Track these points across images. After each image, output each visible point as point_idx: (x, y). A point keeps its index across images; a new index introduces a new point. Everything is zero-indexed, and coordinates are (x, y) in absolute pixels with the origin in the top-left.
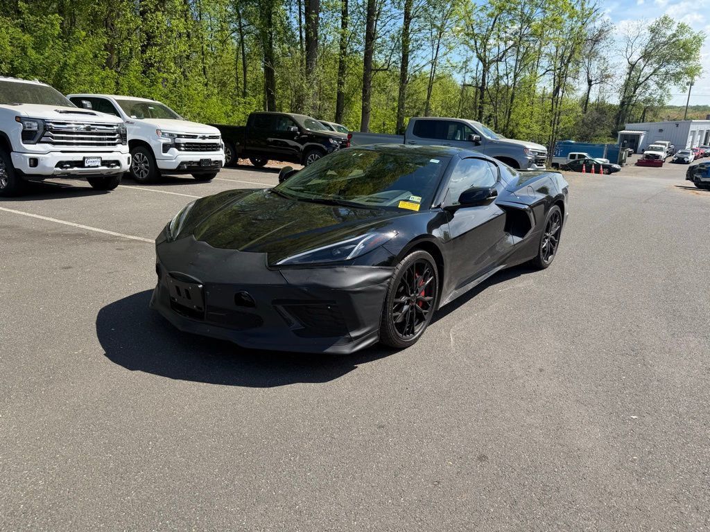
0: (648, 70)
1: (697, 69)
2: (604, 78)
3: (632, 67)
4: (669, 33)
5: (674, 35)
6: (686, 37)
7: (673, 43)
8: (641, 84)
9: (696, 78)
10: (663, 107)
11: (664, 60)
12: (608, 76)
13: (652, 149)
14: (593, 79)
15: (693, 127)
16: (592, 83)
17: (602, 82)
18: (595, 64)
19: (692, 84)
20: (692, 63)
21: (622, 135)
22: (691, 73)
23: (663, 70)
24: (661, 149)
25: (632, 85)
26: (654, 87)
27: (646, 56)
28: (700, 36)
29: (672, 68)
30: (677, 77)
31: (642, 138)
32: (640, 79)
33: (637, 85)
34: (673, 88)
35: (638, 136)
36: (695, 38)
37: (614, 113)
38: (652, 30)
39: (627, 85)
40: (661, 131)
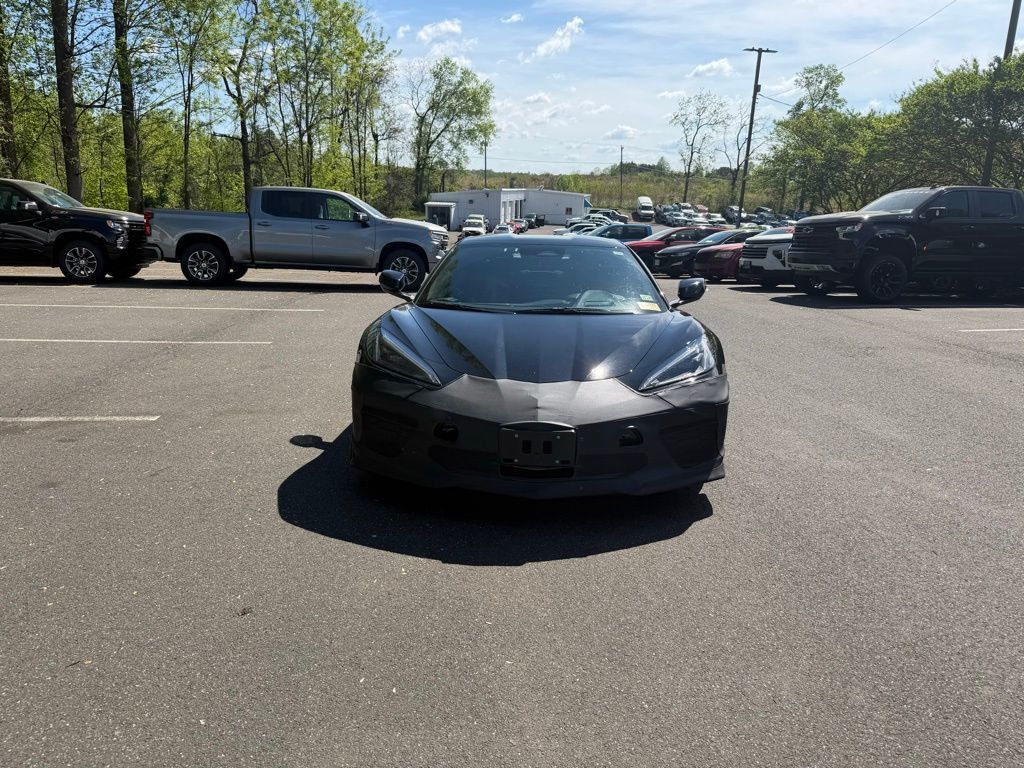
0: (439, 125)
1: (491, 126)
2: (393, 133)
3: (422, 119)
4: (455, 79)
5: (460, 83)
6: (471, 86)
7: (459, 93)
8: (433, 141)
9: (492, 137)
10: (462, 172)
11: (453, 114)
12: (396, 130)
13: (470, 225)
14: (379, 133)
15: (504, 198)
16: (379, 138)
17: (389, 137)
18: (378, 113)
19: (486, 145)
20: (485, 120)
21: (430, 207)
22: (485, 130)
23: (454, 124)
24: (479, 225)
25: (423, 143)
26: (448, 146)
27: (434, 106)
28: (487, 86)
29: (463, 122)
30: (471, 134)
31: (453, 210)
32: (431, 136)
33: (429, 144)
34: (470, 149)
35: (448, 209)
36: (482, 87)
37: (413, 179)
38: (436, 75)
39: (418, 143)
40: (471, 202)
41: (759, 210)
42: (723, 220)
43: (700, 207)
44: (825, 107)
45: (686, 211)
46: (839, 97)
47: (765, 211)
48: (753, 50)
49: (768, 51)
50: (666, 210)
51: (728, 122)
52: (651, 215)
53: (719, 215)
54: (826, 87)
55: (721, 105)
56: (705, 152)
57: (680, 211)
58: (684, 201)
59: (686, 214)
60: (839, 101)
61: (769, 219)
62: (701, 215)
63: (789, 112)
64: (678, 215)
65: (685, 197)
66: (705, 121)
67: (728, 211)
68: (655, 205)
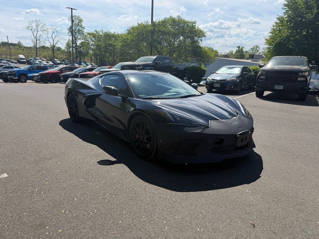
41: (64, 61)
42: (53, 63)
43: (43, 59)
44: (79, 29)
45: (38, 60)
46: (82, 26)
47: (66, 61)
48: (69, 8)
49: (74, 9)
50: (30, 60)
51: (48, 30)
52: (25, 62)
53: (50, 62)
54: (78, 22)
55: (45, 24)
56: (41, 40)
57: (36, 60)
58: (37, 57)
59: (39, 62)
60: (83, 27)
61: (68, 63)
62: (44, 62)
63: (68, 29)
64: (36, 62)
65: (37, 55)
66: (40, 30)
67: (53, 61)
68: (26, 58)
